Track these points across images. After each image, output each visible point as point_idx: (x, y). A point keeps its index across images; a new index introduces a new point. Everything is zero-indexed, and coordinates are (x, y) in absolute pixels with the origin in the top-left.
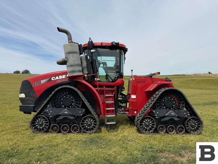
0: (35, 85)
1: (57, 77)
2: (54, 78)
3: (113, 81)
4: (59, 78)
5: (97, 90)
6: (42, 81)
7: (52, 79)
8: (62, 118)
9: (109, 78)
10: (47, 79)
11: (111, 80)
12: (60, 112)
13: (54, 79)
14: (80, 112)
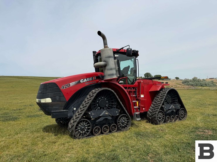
0: (63, 88)
1: (85, 79)
2: (83, 80)
3: (132, 84)
4: (87, 81)
5: (127, 91)
6: (72, 83)
7: (81, 82)
8: (103, 120)
9: (129, 81)
10: (77, 82)
11: (130, 83)
12: (101, 114)
13: (83, 82)
14: (117, 112)
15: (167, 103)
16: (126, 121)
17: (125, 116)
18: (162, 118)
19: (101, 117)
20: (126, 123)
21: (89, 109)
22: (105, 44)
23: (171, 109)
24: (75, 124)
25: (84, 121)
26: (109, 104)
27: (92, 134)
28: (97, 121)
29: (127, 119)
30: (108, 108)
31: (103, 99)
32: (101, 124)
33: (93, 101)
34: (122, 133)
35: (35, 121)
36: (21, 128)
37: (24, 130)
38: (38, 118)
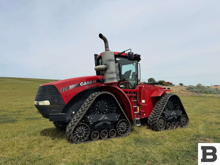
0: (62, 91)
1: (85, 83)
2: (83, 83)
3: (133, 88)
4: (87, 84)
5: (128, 96)
6: (71, 86)
7: (81, 85)
8: (102, 124)
9: (130, 85)
10: (76, 85)
11: (131, 87)
12: (100, 118)
13: (83, 85)
14: (117, 117)
15: (169, 109)
16: (126, 126)
17: (125, 121)
18: (163, 125)
19: (99, 121)
20: (125, 128)
21: (88, 113)
22: (107, 47)
23: (172, 116)
24: (73, 128)
25: (82, 125)
26: (109, 109)
27: (90, 139)
28: (96, 126)
29: (126, 124)
30: (108, 113)
31: (103, 103)
32: (100, 129)
33: (92, 105)
34: (120, 139)
35: (34, 124)
36: (19, 130)
37: (22, 133)
38: (37, 120)
